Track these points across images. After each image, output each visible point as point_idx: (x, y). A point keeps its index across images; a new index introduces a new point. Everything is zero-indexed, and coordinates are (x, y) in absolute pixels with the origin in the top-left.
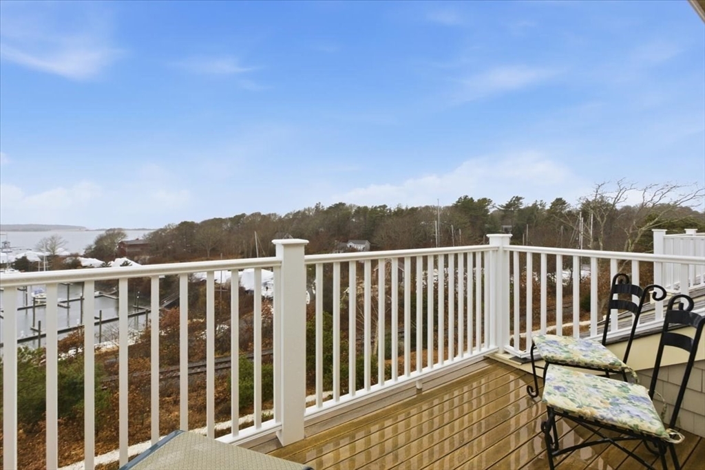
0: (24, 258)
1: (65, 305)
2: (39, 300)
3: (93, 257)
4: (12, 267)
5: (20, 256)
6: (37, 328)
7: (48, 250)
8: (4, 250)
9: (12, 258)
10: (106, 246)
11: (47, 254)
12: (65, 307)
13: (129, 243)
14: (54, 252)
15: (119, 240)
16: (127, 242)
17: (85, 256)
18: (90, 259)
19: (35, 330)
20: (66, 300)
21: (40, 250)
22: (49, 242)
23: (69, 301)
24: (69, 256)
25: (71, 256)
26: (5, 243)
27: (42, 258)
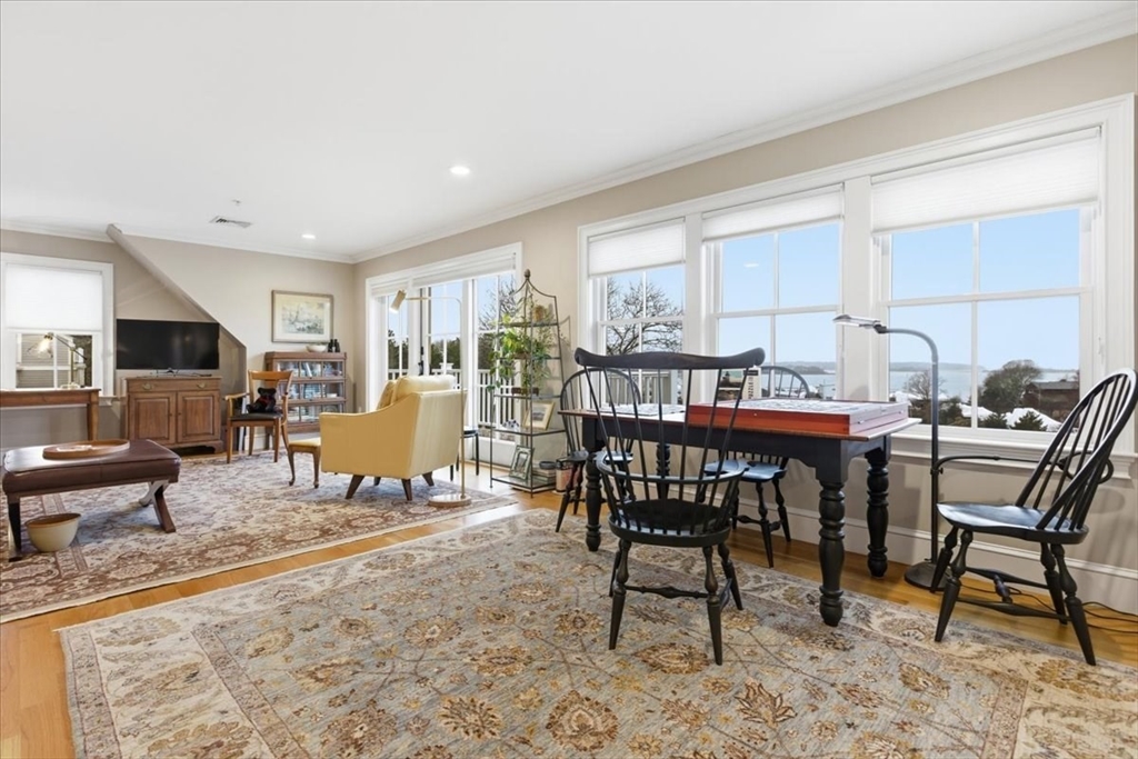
7: (920, 392)
10: (1003, 390)
13: (1043, 387)
14: (927, 394)
15: (1025, 381)
16: (1040, 384)
17: (969, 404)
21: (911, 391)
22: (922, 380)
25: (949, 401)
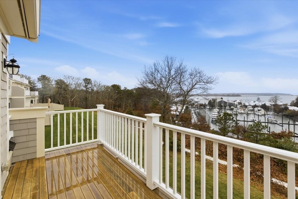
0: (265, 104)
1: (281, 125)
2: (270, 121)
3: (295, 106)
4: (260, 107)
5: (263, 103)
6: (269, 130)
7: (274, 102)
8: (258, 101)
9: (260, 104)
11: (273, 103)
12: (281, 126)
14: (276, 103)
17: (291, 106)
18: (293, 107)
19: (268, 131)
20: (282, 123)
21: (270, 102)
22: (274, 98)
23: (283, 124)
24: (283, 105)
25: (284, 105)
26: (258, 98)
27: (271, 105)
